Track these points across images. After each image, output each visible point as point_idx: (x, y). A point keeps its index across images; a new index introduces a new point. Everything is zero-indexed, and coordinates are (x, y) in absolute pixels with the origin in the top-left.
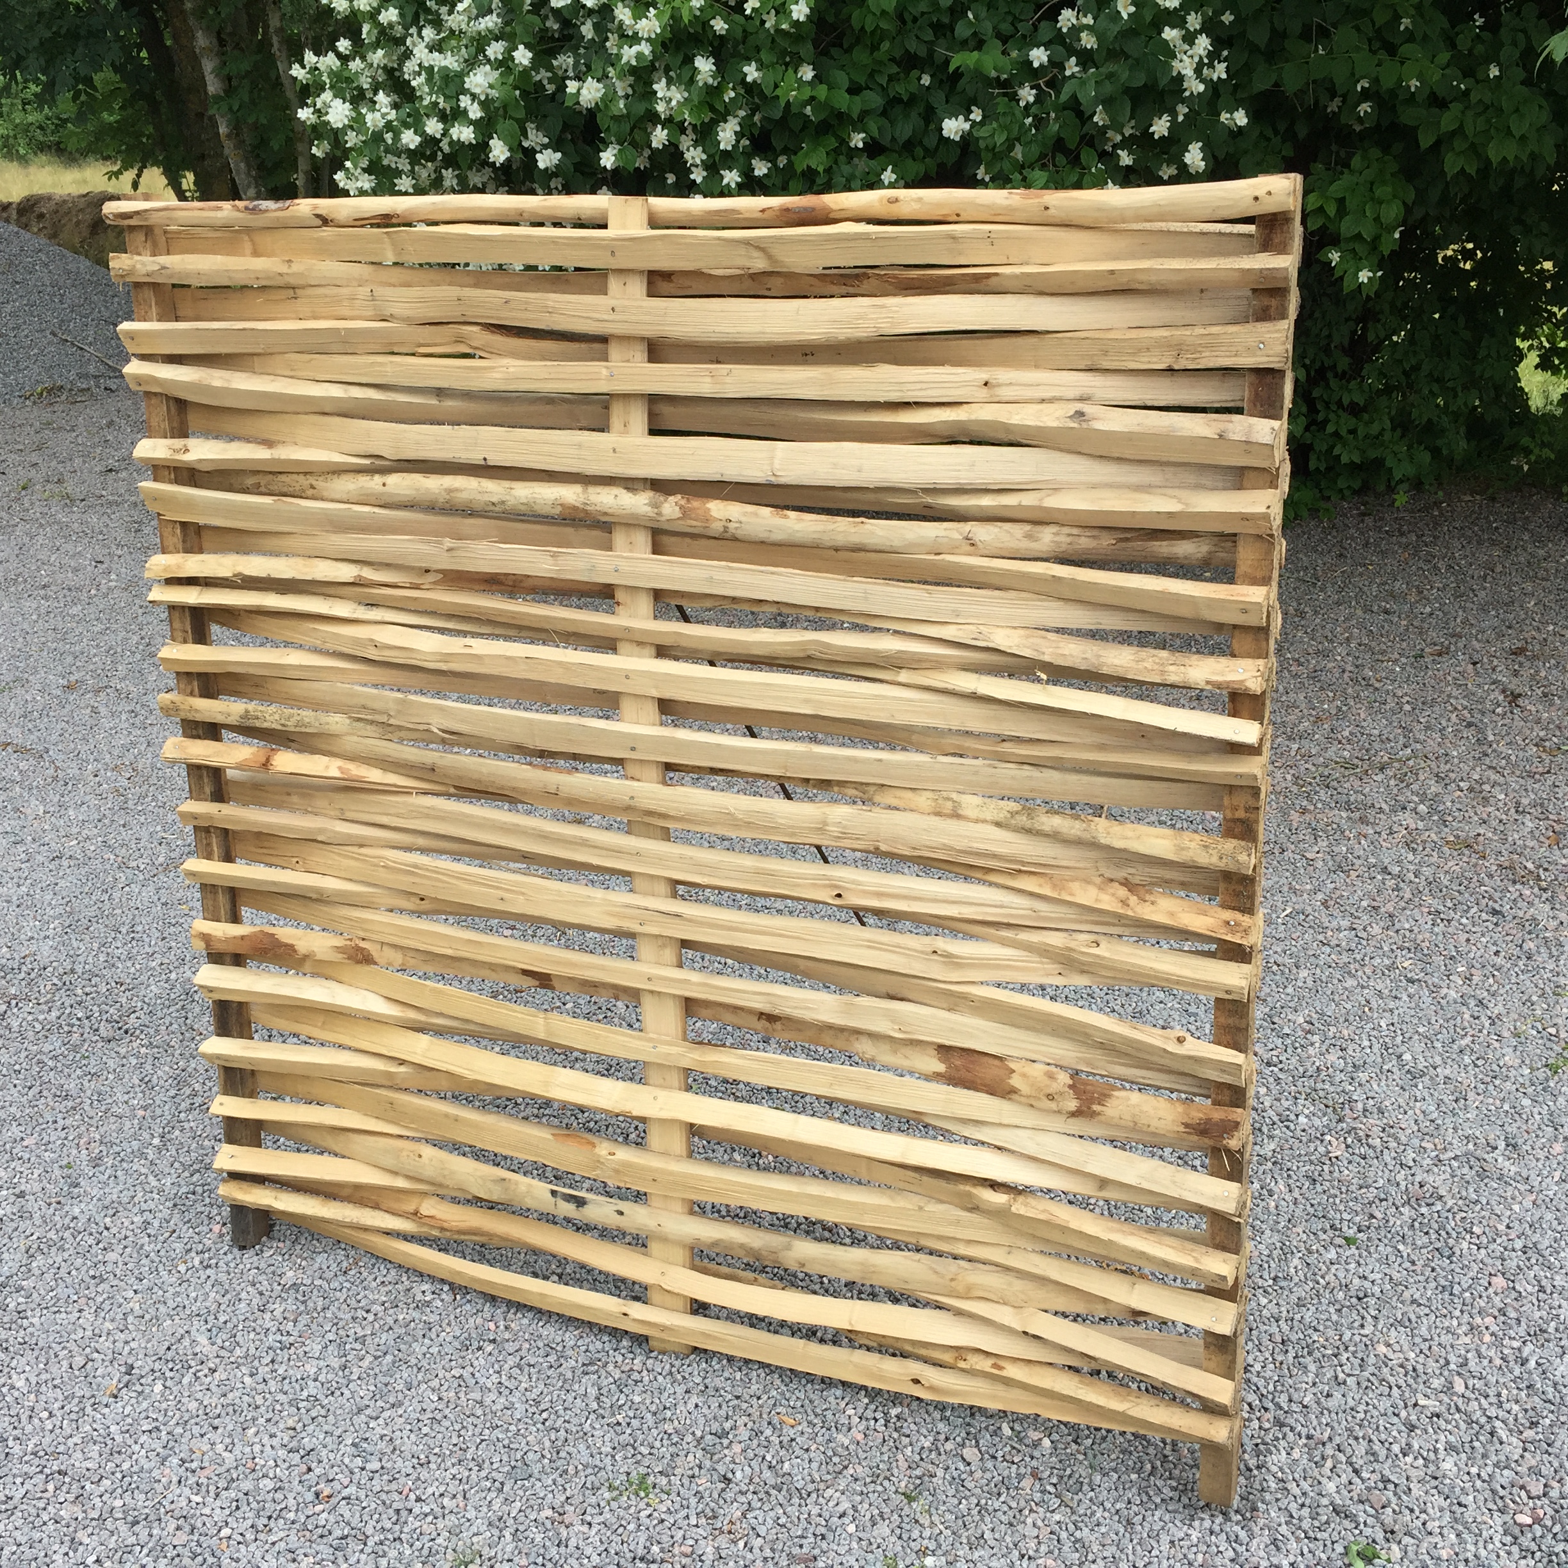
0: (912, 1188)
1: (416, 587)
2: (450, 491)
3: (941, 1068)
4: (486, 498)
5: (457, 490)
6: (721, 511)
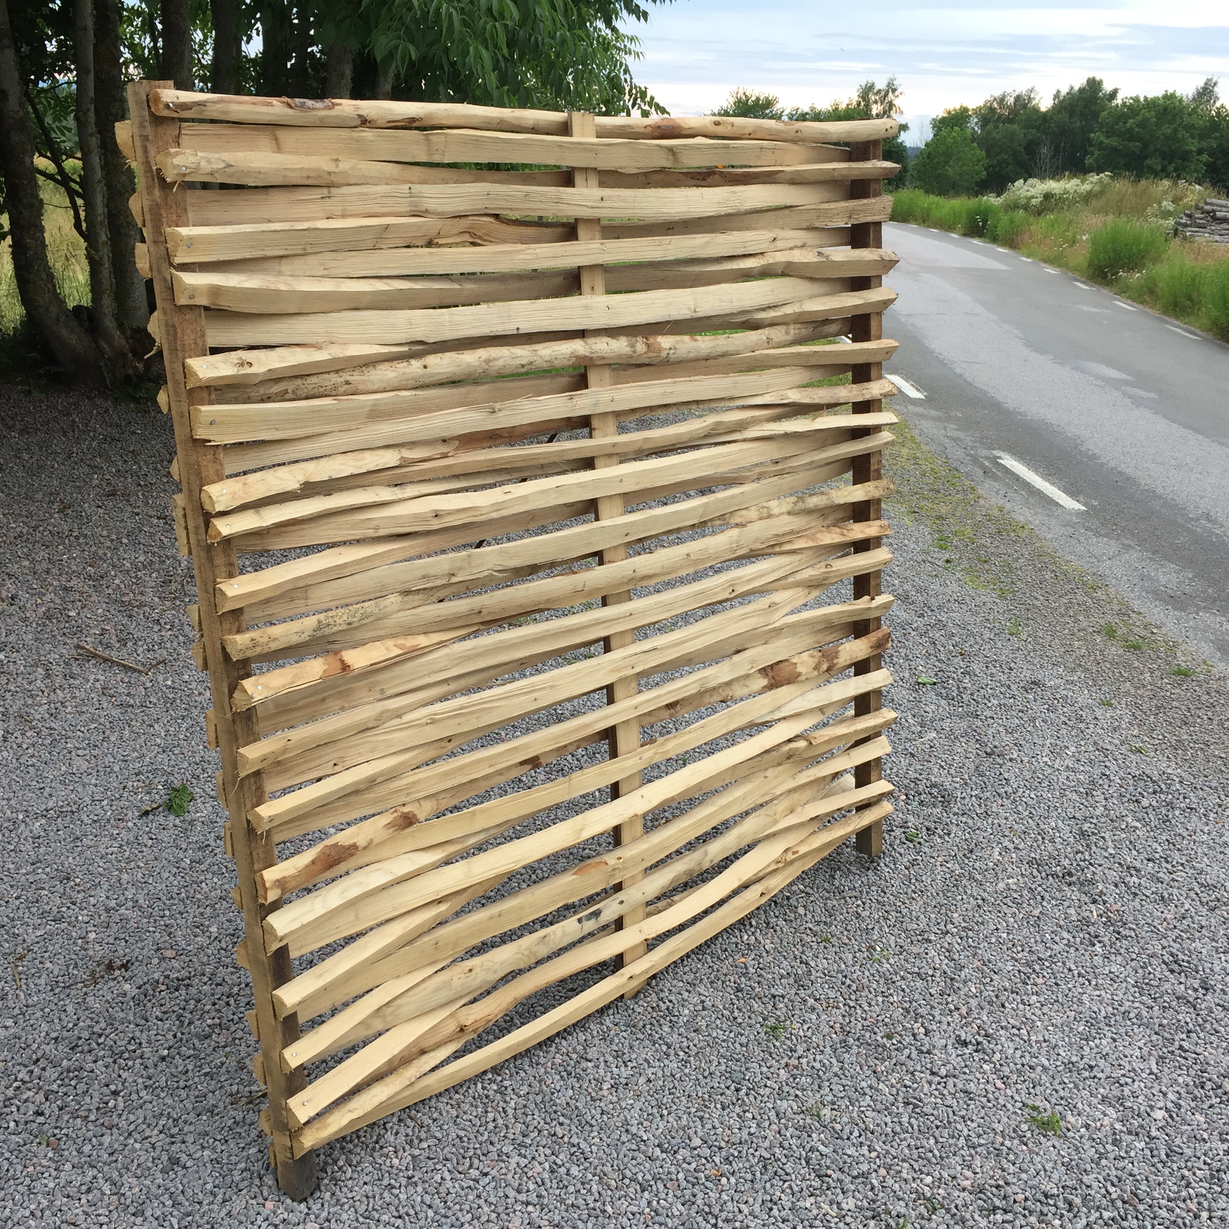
0: (756, 769)
1: (445, 456)
2: (488, 361)
3: (764, 682)
4: (518, 362)
5: (495, 359)
6: (665, 342)
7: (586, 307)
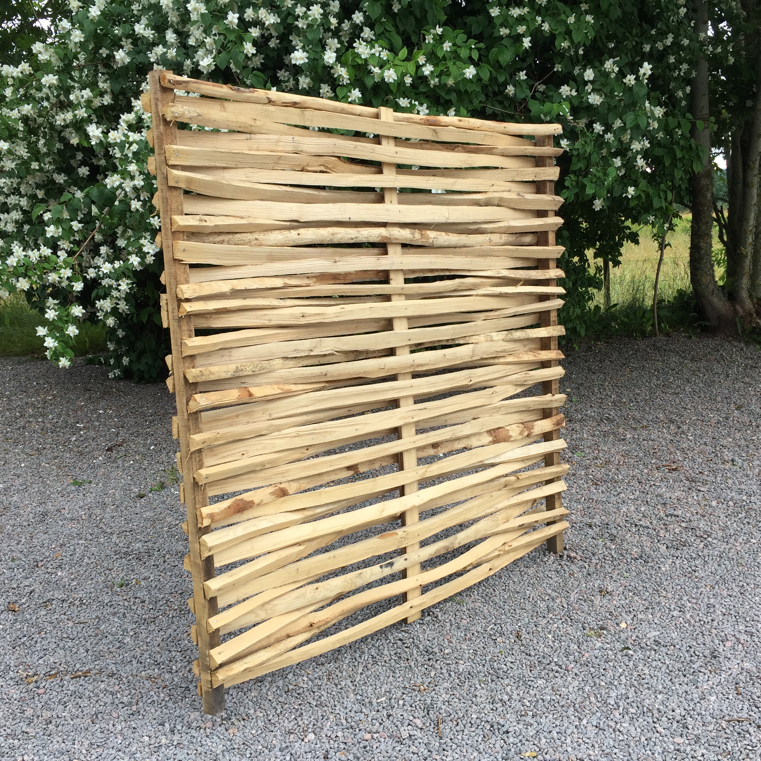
0: (486, 492)
2: (333, 234)
3: (490, 439)
4: (350, 236)
5: (336, 234)
7: (387, 210)
